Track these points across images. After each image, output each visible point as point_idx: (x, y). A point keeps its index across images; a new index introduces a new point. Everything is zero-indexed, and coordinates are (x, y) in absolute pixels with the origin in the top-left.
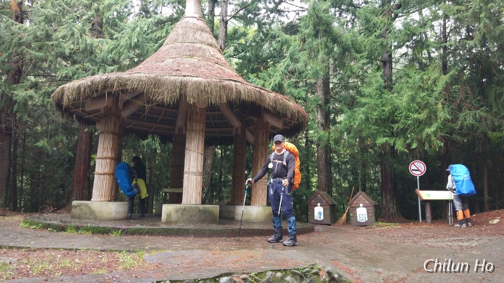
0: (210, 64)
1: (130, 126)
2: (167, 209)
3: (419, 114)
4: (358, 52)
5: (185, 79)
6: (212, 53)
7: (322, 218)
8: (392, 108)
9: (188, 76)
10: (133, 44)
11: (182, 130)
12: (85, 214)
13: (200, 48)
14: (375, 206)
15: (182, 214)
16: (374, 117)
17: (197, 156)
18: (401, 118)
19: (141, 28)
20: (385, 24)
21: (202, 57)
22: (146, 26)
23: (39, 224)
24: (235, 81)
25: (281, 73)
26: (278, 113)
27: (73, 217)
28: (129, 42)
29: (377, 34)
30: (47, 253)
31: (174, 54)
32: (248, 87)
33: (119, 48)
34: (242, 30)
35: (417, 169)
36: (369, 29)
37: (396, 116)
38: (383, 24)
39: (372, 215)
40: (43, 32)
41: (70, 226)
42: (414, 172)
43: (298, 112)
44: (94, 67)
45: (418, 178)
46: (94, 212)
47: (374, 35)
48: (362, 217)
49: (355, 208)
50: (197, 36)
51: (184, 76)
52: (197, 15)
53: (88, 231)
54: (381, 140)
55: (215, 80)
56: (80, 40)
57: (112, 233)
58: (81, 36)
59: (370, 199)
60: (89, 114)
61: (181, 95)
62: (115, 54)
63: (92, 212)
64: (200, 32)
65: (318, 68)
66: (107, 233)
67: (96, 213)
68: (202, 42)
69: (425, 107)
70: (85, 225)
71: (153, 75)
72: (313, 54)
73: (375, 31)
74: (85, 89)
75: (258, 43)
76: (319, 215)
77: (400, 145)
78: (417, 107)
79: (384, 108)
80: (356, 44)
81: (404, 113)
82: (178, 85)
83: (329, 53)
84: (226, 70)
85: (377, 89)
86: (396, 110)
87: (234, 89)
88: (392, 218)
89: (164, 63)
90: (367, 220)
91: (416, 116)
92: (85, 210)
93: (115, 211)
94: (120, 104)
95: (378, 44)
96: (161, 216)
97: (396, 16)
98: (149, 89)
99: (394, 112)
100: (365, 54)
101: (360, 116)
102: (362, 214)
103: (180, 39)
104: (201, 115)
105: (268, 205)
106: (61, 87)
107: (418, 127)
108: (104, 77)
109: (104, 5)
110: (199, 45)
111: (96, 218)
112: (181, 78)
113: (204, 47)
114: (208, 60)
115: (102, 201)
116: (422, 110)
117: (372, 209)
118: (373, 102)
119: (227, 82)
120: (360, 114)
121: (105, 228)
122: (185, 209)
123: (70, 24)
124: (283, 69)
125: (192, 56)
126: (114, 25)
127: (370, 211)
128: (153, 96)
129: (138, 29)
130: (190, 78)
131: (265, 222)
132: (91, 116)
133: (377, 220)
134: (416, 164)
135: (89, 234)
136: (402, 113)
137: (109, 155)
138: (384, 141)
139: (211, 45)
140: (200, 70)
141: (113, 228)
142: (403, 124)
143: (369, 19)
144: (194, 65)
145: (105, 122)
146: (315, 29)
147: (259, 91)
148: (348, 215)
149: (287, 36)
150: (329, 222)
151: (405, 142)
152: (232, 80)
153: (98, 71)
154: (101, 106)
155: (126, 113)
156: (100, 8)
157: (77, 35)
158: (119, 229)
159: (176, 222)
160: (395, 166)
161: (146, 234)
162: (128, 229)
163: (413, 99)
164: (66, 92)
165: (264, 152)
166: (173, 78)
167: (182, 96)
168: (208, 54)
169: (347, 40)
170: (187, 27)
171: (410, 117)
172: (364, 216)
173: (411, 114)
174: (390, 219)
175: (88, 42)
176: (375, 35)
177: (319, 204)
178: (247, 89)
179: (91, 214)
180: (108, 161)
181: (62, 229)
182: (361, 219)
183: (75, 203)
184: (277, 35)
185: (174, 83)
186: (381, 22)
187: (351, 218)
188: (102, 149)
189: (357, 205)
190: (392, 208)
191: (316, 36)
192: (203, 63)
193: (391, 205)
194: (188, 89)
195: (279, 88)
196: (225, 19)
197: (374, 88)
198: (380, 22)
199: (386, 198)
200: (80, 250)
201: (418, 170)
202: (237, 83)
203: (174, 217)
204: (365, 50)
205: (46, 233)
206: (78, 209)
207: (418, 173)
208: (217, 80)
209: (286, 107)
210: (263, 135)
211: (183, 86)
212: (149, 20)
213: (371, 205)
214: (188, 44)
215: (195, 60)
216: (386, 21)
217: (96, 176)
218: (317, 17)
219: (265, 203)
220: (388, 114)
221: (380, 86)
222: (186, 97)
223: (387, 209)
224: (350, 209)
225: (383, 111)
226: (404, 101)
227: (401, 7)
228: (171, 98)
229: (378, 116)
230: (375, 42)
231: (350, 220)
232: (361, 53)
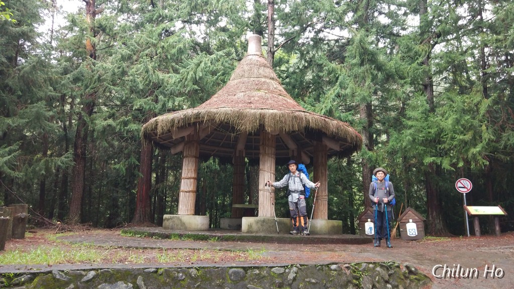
0: (275, 96)
2: (246, 221)
3: (465, 135)
4: (402, 78)
5: (263, 111)
6: (275, 86)
7: (373, 233)
8: (438, 130)
9: (265, 109)
10: (198, 78)
11: (242, 152)
12: (177, 225)
13: (265, 82)
14: (424, 222)
15: (262, 225)
16: (421, 139)
17: (271, 176)
18: (447, 139)
19: (205, 64)
20: (426, 52)
21: (267, 89)
22: (209, 62)
23: (143, 233)
25: (332, 100)
26: (336, 137)
27: (166, 228)
28: (194, 76)
29: (419, 62)
31: (243, 88)
33: (184, 80)
36: (410, 56)
37: (442, 138)
38: (424, 52)
39: (422, 229)
40: (120, 69)
41: (172, 235)
42: (459, 189)
43: (356, 136)
45: (465, 194)
46: (184, 224)
47: (416, 62)
48: (412, 232)
49: (405, 223)
50: (261, 71)
52: (258, 53)
53: (189, 238)
54: (428, 160)
55: (287, 112)
56: (154, 76)
57: (210, 240)
58: (154, 72)
59: (419, 215)
61: (260, 125)
62: (181, 87)
64: (263, 68)
65: (366, 95)
66: (206, 240)
67: (186, 225)
68: (265, 77)
69: (469, 129)
70: (187, 233)
71: (237, 109)
72: (359, 79)
73: (417, 58)
74: (179, 121)
76: (369, 230)
77: (446, 164)
78: (462, 129)
79: (430, 130)
80: (398, 71)
81: (450, 135)
82: (258, 116)
83: (374, 78)
84: (289, 100)
85: (422, 113)
86: (442, 132)
87: (304, 119)
89: (236, 96)
90: (417, 234)
91: (461, 137)
93: (201, 223)
95: (421, 70)
96: (240, 227)
97: (436, 43)
100: (409, 80)
101: (407, 138)
102: (412, 228)
103: (246, 75)
104: (272, 141)
105: (329, 219)
106: (154, 119)
107: (463, 148)
108: (196, 111)
110: (263, 80)
111: (186, 229)
112: (260, 111)
113: (268, 81)
114: (272, 92)
116: (467, 131)
117: (421, 224)
118: (419, 124)
119: (297, 113)
120: (407, 135)
121: (204, 235)
122: (264, 221)
123: (146, 62)
124: (333, 96)
125: (259, 90)
126: (178, 61)
127: (420, 226)
128: (237, 126)
129: (202, 65)
130: (268, 111)
131: (329, 233)
132: (165, 142)
133: (426, 235)
134: (462, 181)
135: (191, 240)
136: (448, 134)
137: (193, 175)
138: (432, 161)
139: (273, 79)
140: (268, 102)
141: (210, 236)
142: (448, 144)
143: (411, 47)
144: (261, 97)
146: (361, 59)
148: (398, 228)
149: (334, 65)
151: (451, 161)
152: (301, 111)
157: (151, 72)
158: (215, 236)
159: (257, 232)
160: (441, 184)
161: (238, 240)
162: (223, 236)
163: (457, 121)
164: (160, 124)
165: (324, 171)
166: (253, 111)
167: (262, 126)
168: (271, 88)
169: (391, 68)
170: (251, 64)
171: (456, 138)
172: (414, 230)
173: (456, 135)
174: (438, 234)
175: (161, 77)
176: (418, 63)
177: (369, 220)
178: (314, 117)
179: (181, 226)
181: (167, 237)
182: (411, 234)
186: (423, 50)
187: (402, 233)
188: (186, 171)
189: (406, 221)
190: (439, 224)
191: (362, 64)
192: (269, 95)
193: (437, 221)
194: (266, 120)
195: (330, 113)
196: (272, 50)
197: (420, 111)
198: (421, 50)
199: (432, 214)
201: (464, 187)
202: (306, 114)
203: (255, 227)
204: (408, 76)
205: (154, 239)
206: (170, 221)
207: (465, 190)
208: (289, 112)
209: (346, 132)
210: (323, 157)
211: (262, 117)
212: (212, 56)
213: (420, 220)
214: (254, 79)
215: (262, 93)
216: (427, 49)
218: (363, 48)
219: (327, 218)
220: (434, 136)
221: (426, 109)
222: (264, 127)
223: (434, 226)
224: (400, 224)
225: (429, 133)
226: (450, 123)
227: (440, 36)
228: (252, 128)
229: (424, 137)
230: (417, 69)
231: (401, 234)
232: (404, 79)
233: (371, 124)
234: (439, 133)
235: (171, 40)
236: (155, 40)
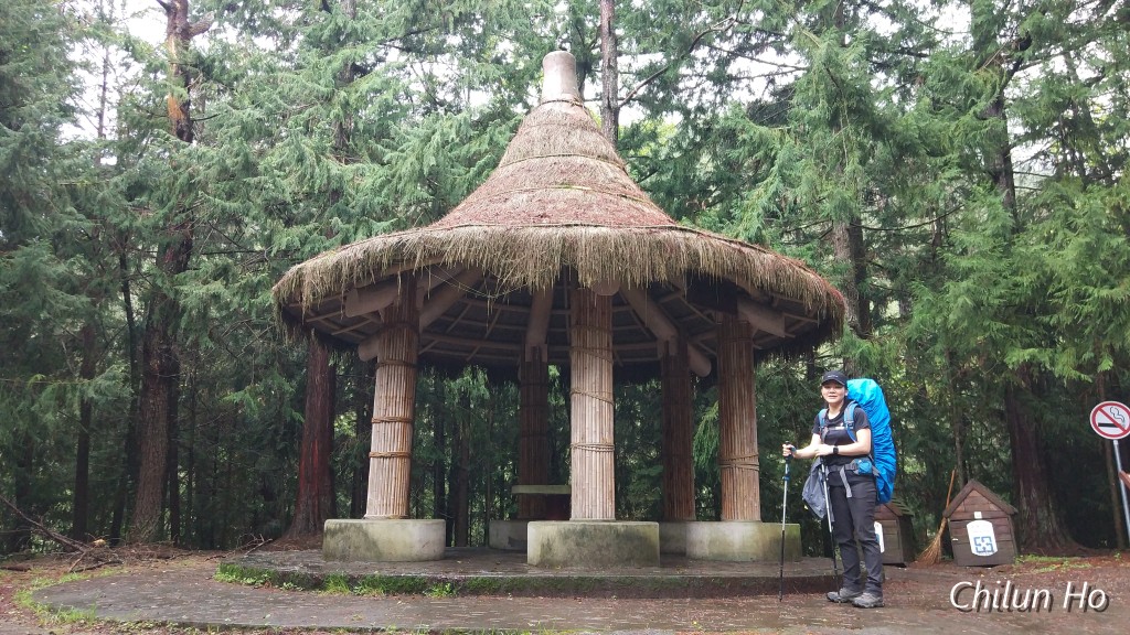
0: (611, 198)
1: (426, 349)
2: (539, 533)
3: (1112, 288)
4: (936, 152)
5: (571, 231)
6: (611, 175)
8: (1038, 277)
9: (577, 225)
10: (426, 170)
11: (540, 351)
12: (357, 548)
13: (583, 166)
14: (1013, 516)
15: (578, 544)
16: (996, 302)
17: (601, 407)
18: (1065, 300)
19: (443, 134)
20: (995, 86)
21: (590, 183)
22: (453, 130)
23: (261, 574)
24: (681, 229)
25: (761, 211)
27: (329, 556)
28: (418, 167)
29: (978, 111)
31: (527, 182)
32: (713, 241)
33: (395, 181)
34: (649, 125)
35: (1111, 422)
37: (1051, 296)
38: (989, 86)
39: (1008, 537)
40: (239, 159)
41: (334, 577)
42: (1101, 428)
43: (828, 294)
44: (347, 226)
45: (1116, 443)
46: (374, 543)
47: (971, 112)
48: (984, 545)
49: (962, 523)
50: (574, 139)
51: (568, 226)
52: (568, 97)
53: (375, 587)
54: (1017, 356)
55: (637, 231)
56: (317, 170)
57: (431, 591)
58: (319, 161)
59: (998, 500)
60: (343, 327)
61: (564, 269)
62: (387, 195)
63: (372, 544)
64: (579, 131)
66: (419, 591)
67: (379, 546)
68: (586, 153)
69: (1124, 270)
70: (369, 573)
71: (500, 229)
72: (831, 162)
73: (973, 103)
74: (351, 268)
75: (686, 152)
77: (1064, 365)
78: (1105, 272)
79: (1018, 279)
80: (927, 135)
81: (1071, 289)
82: (558, 246)
84: (647, 210)
85: (995, 235)
86: (1050, 280)
87: (683, 248)
88: (1048, 545)
89: (509, 203)
90: (996, 550)
91: (1105, 292)
92: (356, 539)
93: (420, 541)
94: (419, 304)
95: (983, 132)
96: (525, 551)
97: (1016, 67)
98: (492, 261)
99: (1044, 288)
100: (954, 156)
101: (960, 300)
102: (981, 535)
103: (537, 151)
104: (603, 313)
105: (764, 519)
106: (295, 268)
107: (1110, 321)
108: (393, 239)
109: (358, 94)
110: (580, 160)
111: (380, 558)
112: (565, 229)
113: (592, 162)
114: (603, 189)
115: (389, 518)
116: (1118, 277)
117: (1006, 523)
118: (989, 265)
119: (664, 234)
120: (958, 295)
121: (413, 578)
122: (583, 533)
123: (296, 136)
125: (568, 184)
126: (382, 133)
127: (1003, 529)
128: (503, 273)
129: (437, 138)
130: (583, 230)
131: (764, 560)
132: (345, 331)
133: (1020, 553)
134: (1106, 409)
135: (378, 593)
136: (1065, 288)
137: (400, 413)
138: (1027, 358)
139: (606, 158)
141: (432, 580)
142: (1068, 314)
143: (956, 76)
144: (575, 203)
145: (389, 340)
146: (831, 106)
147: (740, 251)
148: (946, 539)
149: (764, 129)
150: (899, 558)
151: (1079, 358)
152: (676, 229)
153: (355, 233)
154: (380, 303)
155: (425, 320)
156: (352, 101)
157: (310, 159)
158: (445, 581)
159: (565, 564)
160: (1049, 417)
161: (507, 591)
162: (465, 580)
163: (1091, 252)
164: (307, 280)
165: (745, 392)
166: (543, 232)
167: (567, 271)
168: (601, 178)
169: (907, 128)
170: (551, 123)
171: (1089, 296)
172: (987, 540)
173: (1091, 289)
175: (334, 171)
176: (975, 113)
178: (711, 244)
179: (368, 549)
180: (398, 426)
181: (318, 584)
182: (980, 549)
183: (330, 523)
184: (740, 127)
185: (548, 242)
186: (985, 82)
187: (956, 548)
188: (383, 400)
189: (966, 516)
190: (1048, 521)
191: (834, 122)
192: (593, 198)
193: (1042, 513)
194: (580, 255)
196: (613, 104)
197: (988, 232)
198: (981, 82)
199: (1028, 495)
200: (383, 630)
201: (1115, 425)
202: (688, 235)
203: (560, 551)
204: (953, 147)
205: (281, 593)
206: (339, 537)
207: (1117, 431)
208: (644, 231)
209: (801, 284)
210: (741, 353)
211: (569, 246)
212: (459, 116)
213: (1002, 514)
214: (556, 159)
215: (575, 192)
216: (997, 78)
217: (373, 462)
218: (834, 81)
219: (757, 516)
220: (1029, 292)
221: (1003, 226)
222: (575, 273)
223: (1034, 524)
224: (950, 524)
225: (1016, 285)
226: (1070, 257)
227: (1029, 45)
228: (542, 277)
229: (1001, 297)
230: (975, 129)
231: (952, 550)
232: (943, 155)
233: (861, 275)
234: (1042, 285)
235: (364, 84)
236: (326, 86)
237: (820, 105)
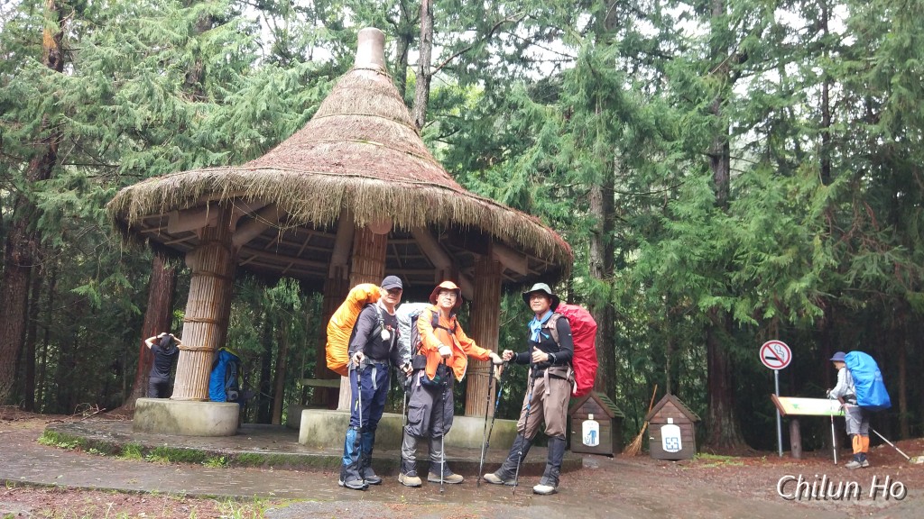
0: (399, 154)
2: (311, 419)
3: (780, 255)
4: (667, 138)
5: (352, 181)
6: (402, 135)
7: (597, 442)
8: (729, 242)
9: (357, 176)
10: (258, 113)
11: (342, 270)
12: (159, 423)
13: (380, 125)
14: (696, 423)
15: (337, 430)
16: (696, 258)
18: (745, 262)
19: (275, 86)
20: (717, 90)
21: (383, 140)
22: (284, 82)
23: (73, 440)
24: (441, 187)
25: (525, 172)
26: (520, 246)
27: (137, 428)
28: (251, 110)
29: (702, 107)
30: (87, 498)
31: (332, 135)
32: (466, 198)
33: (233, 119)
34: (456, 92)
35: (774, 356)
36: (688, 96)
37: (736, 258)
38: (713, 88)
39: (690, 439)
40: (98, 89)
41: (131, 447)
42: (767, 360)
43: (556, 245)
44: (186, 154)
45: (776, 372)
46: (175, 420)
47: (697, 108)
48: (672, 443)
49: (658, 426)
50: (376, 102)
51: (351, 176)
52: (376, 66)
53: (163, 456)
54: (708, 301)
55: (405, 185)
56: (164, 105)
57: (208, 462)
58: (166, 97)
59: (686, 410)
60: (174, 239)
61: (343, 210)
62: (225, 131)
63: (172, 420)
64: (380, 96)
65: (594, 166)
66: (199, 462)
67: (179, 421)
68: (384, 115)
69: (790, 243)
70: (158, 445)
71: (294, 174)
72: (584, 139)
73: (700, 101)
74: (169, 194)
75: (484, 116)
76: (590, 436)
77: (742, 312)
78: (776, 243)
79: (714, 242)
80: (663, 123)
81: (751, 253)
82: (340, 192)
83: (614, 137)
84: (427, 166)
85: (701, 208)
86: (737, 246)
87: (441, 203)
88: (726, 446)
89: (314, 151)
90: (680, 448)
91: (773, 258)
92: (160, 416)
93: (214, 420)
94: (232, 224)
95: (704, 124)
96: (297, 429)
97: (738, 75)
98: (285, 199)
99: (731, 251)
100: (680, 142)
101: (670, 256)
102: (671, 436)
103: (345, 108)
104: (379, 248)
106: (125, 189)
107: (777, 279)
108: (206, 174)
109: (209, 43)
110: (378, 120)
111: (178, 432)
113: (388, 123)
114: (393, 146)
115: (191, 400)
116: (785, 248)
117: (690, 428)
118: (693, 230)
119: (427, 189)
120: (670, 251)
121: (194, 451)
122: (341, 421)
123: (147, 75)
124: (528, 165)
125: (364, 140)
126: (226, 78)
127: (687, 432)
128: (293, 210)
129: (269, 87)
130: (362, 180)
131: (491, 448)
132: (176, 242)
133: (698, 450)
134: (772, 346)
135: (165, 461)
136: (747, 252)
137: (208, 315)
138: (714, 303)
139: (400, 120)
140: (379, 165)
141: (209, 453)
142: (748, 272)
143: (689, 79)
144: (368, 155)
145: (204, 254)
146: (590, 96)
147: (487, 208)
148: (645, 437)
149: (538, 107)
150: (609, 450)
151: (752, 304)
152: (437, 186)
153: (194, 161)
154: (196, 225)
155: (240, 239)
156: (202, 48)
157: (159, 95)
158: (220, 455)
159: (326, 445)
160: (733, 349)
161: (270, 465)
162: (237, 454)
163: (767, 227)
164: (135, 200)
166: (329, 179)
167: (346, 213)
168: (393, 136)
169: (647, 116)
170: (358, 87)
171: (762, 260)
172: (675, 440)
173: (764, 255)
174: (722, 448)
175: (178, 107)
176: (699, 109)
177: (591, 416)
178: (464, 202)
179: (169, 424)
180: (205, 325)
181: (117, 451)
182: (669, 446)
183: (140, 402)
184: (520, 103)
185: (331, 188)
186: (711, 86)
187: (651, 444)
188: (194, 305)
189: (662, 421)
190: (728, 427)
191: (591, 107)
192: (384, 152)
193: (725, 421)
194: (357, 200)
195: (521, 202)
196: (426, 72)
197: (696, 204)
198: (707, 85)
199: (716, 407)
200: (148, 493)
201: (777, 359)
202: (446, 192)
203: (323, 434)
204: (680, 134)
205: (85, 457)
206: (145, 413)
207: (778, 363)
208: (410, 186)
209: (535, 237)
211: (349, 193)
212: (290, 71)
213: (688, 421)
214: (359, 118)
215: (370, 147)
216: (719, 83)
218: (594, 73)
219: (491, 414)
220: (721, 254)
221: (707, 201)
222: (352, 215)
223: (718, 429)
224: (650, 426)
225: (713, 247)
226: (751, 230)
227: (746, 60)
228: (325, 216)
229: (702, 255)
230: (698, 122)
231: (650, 448)
232: (673, 140)
233: (608, 226)
234: (731, 249)
235: (216, 34)
236: (181, 34)
237: (580, 93)
